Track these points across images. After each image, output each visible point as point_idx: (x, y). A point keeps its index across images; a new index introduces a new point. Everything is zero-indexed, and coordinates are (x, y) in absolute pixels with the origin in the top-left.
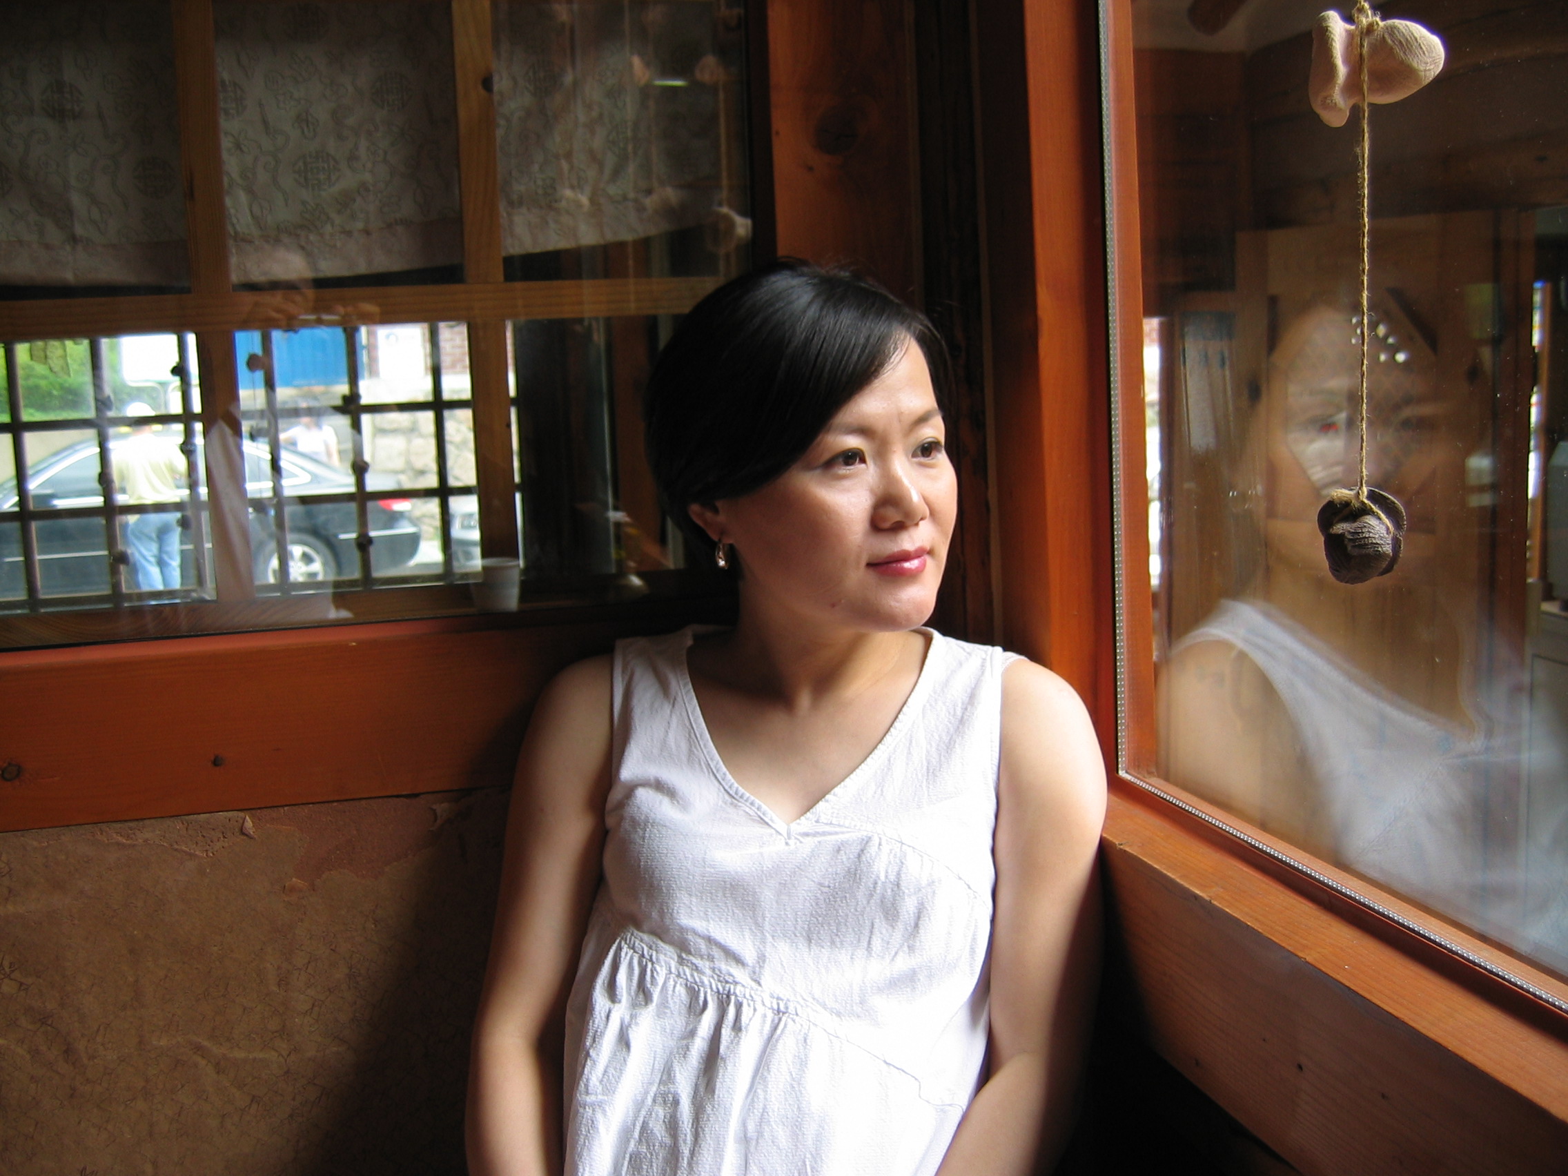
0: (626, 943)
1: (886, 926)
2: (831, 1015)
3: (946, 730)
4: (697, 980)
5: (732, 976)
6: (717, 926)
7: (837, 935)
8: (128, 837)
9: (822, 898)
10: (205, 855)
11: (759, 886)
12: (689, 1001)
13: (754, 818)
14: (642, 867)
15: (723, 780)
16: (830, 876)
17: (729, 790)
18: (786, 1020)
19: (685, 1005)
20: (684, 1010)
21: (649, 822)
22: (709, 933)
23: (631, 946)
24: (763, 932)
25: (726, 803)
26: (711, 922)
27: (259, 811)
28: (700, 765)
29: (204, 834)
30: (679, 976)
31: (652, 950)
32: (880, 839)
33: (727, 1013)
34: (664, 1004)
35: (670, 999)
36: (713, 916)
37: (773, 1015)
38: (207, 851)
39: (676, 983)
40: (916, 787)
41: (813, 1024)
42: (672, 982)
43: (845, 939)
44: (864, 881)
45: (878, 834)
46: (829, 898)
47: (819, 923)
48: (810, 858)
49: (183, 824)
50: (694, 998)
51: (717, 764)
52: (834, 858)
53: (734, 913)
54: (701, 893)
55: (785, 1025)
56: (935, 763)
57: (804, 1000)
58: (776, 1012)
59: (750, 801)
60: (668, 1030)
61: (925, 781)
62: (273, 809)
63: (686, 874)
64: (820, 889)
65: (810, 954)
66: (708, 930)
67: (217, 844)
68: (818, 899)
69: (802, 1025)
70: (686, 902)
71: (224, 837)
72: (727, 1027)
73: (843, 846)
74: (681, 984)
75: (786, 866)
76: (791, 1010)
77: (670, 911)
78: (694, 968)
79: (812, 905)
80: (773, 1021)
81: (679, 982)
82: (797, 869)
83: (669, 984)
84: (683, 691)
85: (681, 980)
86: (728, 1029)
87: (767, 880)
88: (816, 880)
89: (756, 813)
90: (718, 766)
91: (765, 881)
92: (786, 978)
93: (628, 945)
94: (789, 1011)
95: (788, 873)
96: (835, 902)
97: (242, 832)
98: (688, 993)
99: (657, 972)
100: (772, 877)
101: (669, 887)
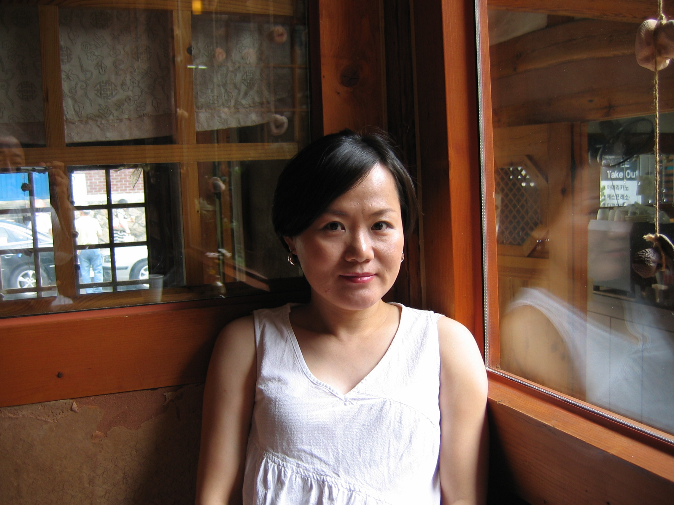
0: (270, 459)
1: (396, 442)
2: (376, 490)
3: (414, 350)
4: (307, 474)
5: (324, 472)
6: (315, 448)
7: (373, 447)
8: (14, 414)
9: (365, 431)
10: (53, 421)
11: (335, 427)
12: (303, 485)
13: (328, 393)
14: (276, 421)
15: (310, 377)
16: (368, 421)
17: (313, 381)
18: (355, 495)
19: (301, 487)
20: (301, 490)
21: (277, 399)
22: (312, 451)
23: (273, 461)
24: (337, 449)
25: (313, 387)
26: (313, 446)
27: (80, 399)
28: (299, 370)
29: (53, 411)
30: (297, 473)
31: (284, 462)
32: (390, 401)
33: (324, 491)
34: (291, 487)
35: (294, 484)
36: (313, 443)
37: (347, 492)
38: (54, 419)
39: (296, 477)
40: (403, 376)
41: (368, 496)
42: (294, 477)
43: (377, 449)
44: (385, 421)
45: (389, 399)
46: (368, 431)
47: (364, 442)
48: (358, 414)
49: (42, 406)
50: (305, 484)
51: (307, 370)
52: (369, 413)
53: (323, 441)
54: (307, 432)
55: (355, 497)
56: (411, 365)
57: (362, 484)
58: (349, 490)
59: (325, 385)
60: (294, 500)
61: (407, 373)
62: (87, 398)
63: (300, 424)
64: (363, 427)
65: (361, 457)
66: (311, 450)
67: (59, 415)
68: (363, 432)
69: (363, 497)
70: (300, 437)
71: (63, 412)
72: (325, 498)
73: (373, 407)
74: (299, 477)
75: (347, 418)
76: (357, 489)
77: (292, 442)
78: (305, 469)
79: (360, 435)
80: (348, 495)
81: (298, 476)
82: (352, 419)
83: (293, 477)
84: (290, 335)
85: (299, 475)
86: (326, 499)
87: (338, 424)
88: (361, 423)
89: (329, 391)
90: (307, 371)
91: (337, 425)
92: (351, 471)
93: (271, 460)
94: (356, 490)
95: (348, 421)
96: (371, 432)
97: (72, 409)
98: (302, 481)
99: (287, 472)
100: (341, 423)
101: (291, 430)
